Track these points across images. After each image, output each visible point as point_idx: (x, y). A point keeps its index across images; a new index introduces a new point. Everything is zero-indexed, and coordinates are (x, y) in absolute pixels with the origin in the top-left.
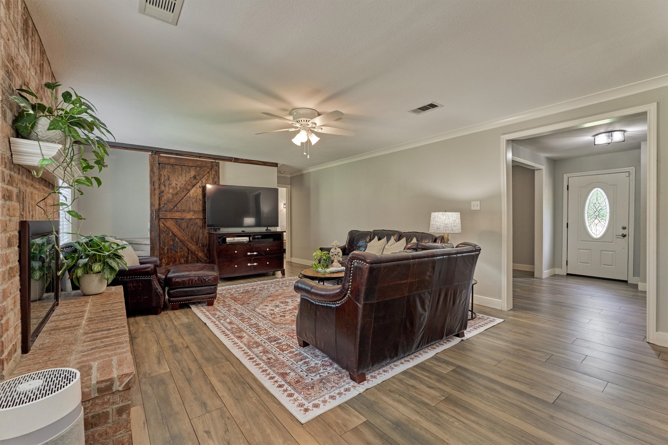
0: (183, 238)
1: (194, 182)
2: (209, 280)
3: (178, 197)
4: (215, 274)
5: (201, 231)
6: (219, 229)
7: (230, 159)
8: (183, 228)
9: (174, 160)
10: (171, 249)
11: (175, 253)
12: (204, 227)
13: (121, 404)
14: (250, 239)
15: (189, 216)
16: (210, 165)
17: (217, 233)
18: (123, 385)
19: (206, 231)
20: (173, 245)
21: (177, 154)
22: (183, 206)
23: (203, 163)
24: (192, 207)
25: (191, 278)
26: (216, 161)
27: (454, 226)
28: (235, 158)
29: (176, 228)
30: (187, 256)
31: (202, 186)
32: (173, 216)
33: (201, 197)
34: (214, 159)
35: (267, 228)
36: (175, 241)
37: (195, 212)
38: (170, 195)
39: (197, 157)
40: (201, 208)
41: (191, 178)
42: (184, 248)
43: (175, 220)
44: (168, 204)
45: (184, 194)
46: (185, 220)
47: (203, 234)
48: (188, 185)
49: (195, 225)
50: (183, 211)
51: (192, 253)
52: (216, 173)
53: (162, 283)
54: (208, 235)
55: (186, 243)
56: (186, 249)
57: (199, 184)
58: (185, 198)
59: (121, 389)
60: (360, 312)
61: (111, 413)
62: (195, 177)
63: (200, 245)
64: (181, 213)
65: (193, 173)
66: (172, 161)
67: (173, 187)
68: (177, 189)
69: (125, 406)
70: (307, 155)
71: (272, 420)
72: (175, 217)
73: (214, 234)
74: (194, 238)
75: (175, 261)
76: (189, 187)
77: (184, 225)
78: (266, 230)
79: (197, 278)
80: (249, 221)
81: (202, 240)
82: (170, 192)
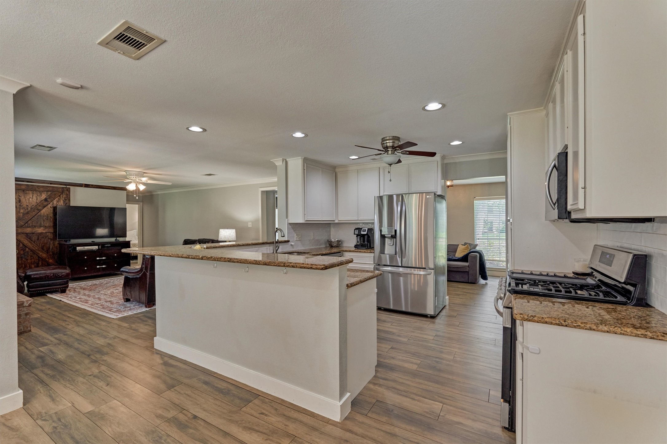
0: (34, 248)
1: (45, 203)
2: (63, 275)
3: (28, 216)
4: (68, 271)
5: (51, 242)
6: (70, 241)
7: (81, 185)
8: (34, 240)
9: (25, 186)
10: (22, 257)
11: (25, 261)
12: (54, 238)
13: (27, 312)
14: (99, 247)
15: (40, 230)
16: (61, 190)
17: (68, 243)
18: (28, 304)
19: (57, 242)
20: (24, 254)
21: (28, 182)
22: (33, 223)
23: (55, 188)
24: (43, 223)
25: (47, 274)
26: (67, 187)
27: (229, 237)
28: (85, 184)
29: (26, 241)
30: (37, 262)
31: (53, 207)
32: (24, 231)
33: (52, 215)
34: (65, 185)
35: (116, 238)
36: (26, 251)
37: (46, 227)
38: (21, 214)
39: (48, 183)
40: (52, 224)
41: (42, 200)
42: (34, 256)
43: (26, 234)
44: (19, 222)
45: (34, 213)
46: (35, 234)
47: (54, 245)
48: (39, 206)
49: (46, 238)
50: (34, 226)
51: (42, 260)
52: (67, 196)
53: (22, 279)
54: (58, 245)
55: (36, 252)
56: (37, 258)
57: (50, 205)
58: (35, 217)
59: (27, 305)
60: (148, 277)
61: (22, 314)
62: (46, 200)
63: (51, 253)
64: (32, 228)
65: (44, 196)
66: (23, 187)
67: (24, 208)
68: (28, 209)
69: (29, 313)
70: (136, 196)
71: (100, 319)
72: (26, 232)
73: (64, 244)
74: (45, 248)
75: (26, 266)
76: (40, 208)
77: (34, 238)
78: (115, 240)
79: (52, 275)
80: (101, 231)
81: (53, 249)
82: (21, 212)
